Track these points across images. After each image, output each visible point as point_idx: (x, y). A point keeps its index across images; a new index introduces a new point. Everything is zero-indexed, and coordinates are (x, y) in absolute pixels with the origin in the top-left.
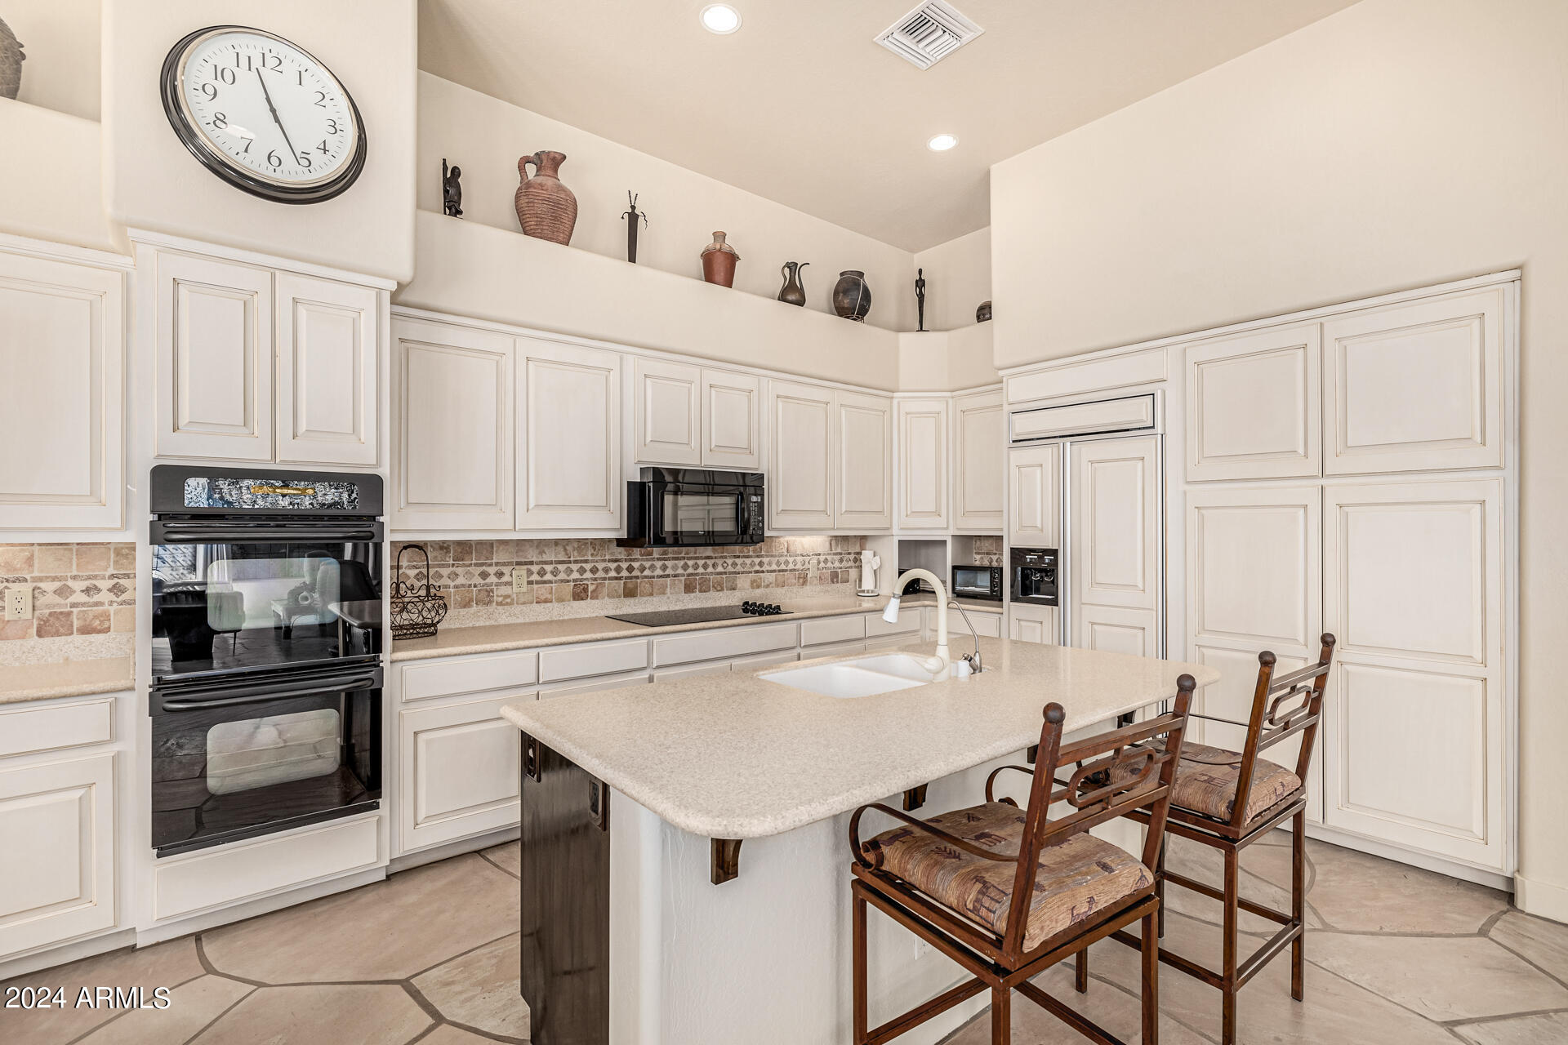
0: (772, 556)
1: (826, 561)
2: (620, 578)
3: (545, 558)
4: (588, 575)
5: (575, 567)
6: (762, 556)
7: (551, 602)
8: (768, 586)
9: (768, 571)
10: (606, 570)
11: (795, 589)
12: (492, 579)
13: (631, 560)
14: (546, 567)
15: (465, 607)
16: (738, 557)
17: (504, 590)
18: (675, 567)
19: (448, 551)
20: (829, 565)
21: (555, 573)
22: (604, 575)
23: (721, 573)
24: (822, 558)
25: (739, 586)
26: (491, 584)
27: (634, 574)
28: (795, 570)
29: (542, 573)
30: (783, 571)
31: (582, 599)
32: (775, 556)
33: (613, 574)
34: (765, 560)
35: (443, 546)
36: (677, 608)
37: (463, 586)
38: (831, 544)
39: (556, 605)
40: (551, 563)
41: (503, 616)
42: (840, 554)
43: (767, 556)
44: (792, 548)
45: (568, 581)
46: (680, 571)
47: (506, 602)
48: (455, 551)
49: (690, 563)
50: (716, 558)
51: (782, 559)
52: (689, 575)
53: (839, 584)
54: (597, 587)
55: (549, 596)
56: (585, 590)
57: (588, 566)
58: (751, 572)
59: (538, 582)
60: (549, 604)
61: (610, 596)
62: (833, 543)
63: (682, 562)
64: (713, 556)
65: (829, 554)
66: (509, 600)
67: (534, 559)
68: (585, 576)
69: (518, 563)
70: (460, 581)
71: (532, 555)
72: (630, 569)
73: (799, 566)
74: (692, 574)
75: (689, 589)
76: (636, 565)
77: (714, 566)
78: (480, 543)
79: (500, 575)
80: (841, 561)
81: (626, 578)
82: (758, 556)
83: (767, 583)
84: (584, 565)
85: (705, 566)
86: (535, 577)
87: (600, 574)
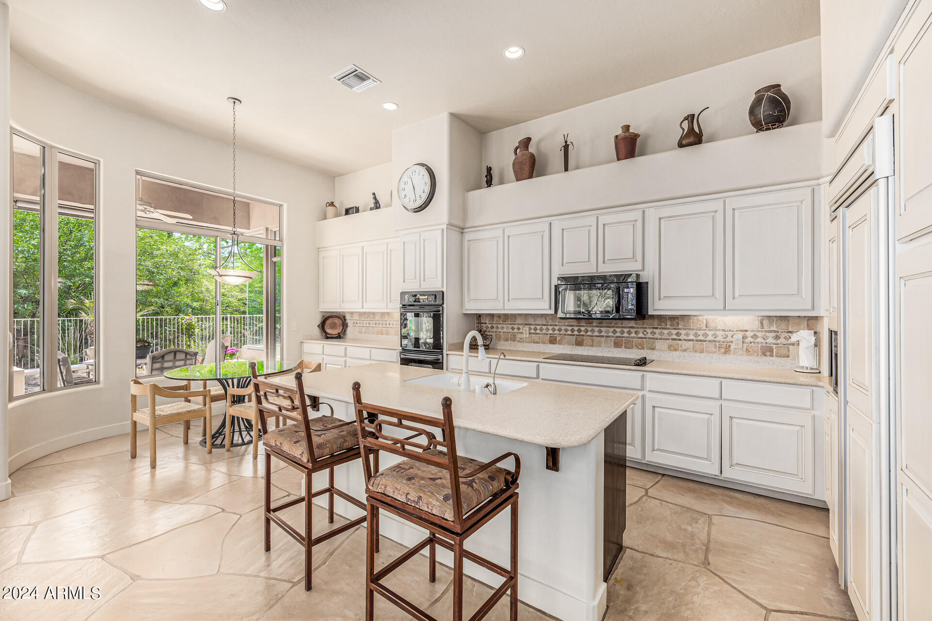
0: (689, 329)
1: (755, 337)
2: (573, 335)
3: (537, 323)
4: (556, 332)
5: (550, 328)
6: (679, 329)
7: (539, 343)
8: (685, 350)
9: (685, 340)
10: (566, 330)
11: (715, 356)
12: (516, 330)
13: (579, 326)
14: (537, 327)
15: (506, 341)
16: (657, 328)
17: (519, 336)
18: (607, 332)
19: (501, 318)
20: (760, 340)
21: (541, 330)
22: (564, 333)
23: (642, 338)
24: (749, 334)
25: (657, 347)
26: (515, 333)
27: (581, 333)
28: (714, 341)
29: (535, 329)
30: (701, 341)
31: (554, 344)
32: (693, 329)
33: (569, 332)
34: (683, 332)
35: (499, 316)
36: (608, 355)
37: (506, 332)
38: (762, 324)
39: (542, 345)
40: (539, 325)
41: (520, 347)
42: (775, 332)
43: (684, 329)
44: (711, 325)
45: (547, 334)
46: (611, 334)
47: (521, 341)
48: (503, 318)
49: (618, 330)
50: (637, 328)
51: (700, 333)
52: (617, 337)
53: (774, 358)
54: (561, 338)
55: (538, 340)
56: (555, 339)
57: (557, 328)
58: (669, 339)
59: (534, 334)
60: (538, 344)
61: (568, 344)
62: (766, 322)
63: (612, 329)
64: (636, 326)
65: (758, 331)
66: (522, 340)
67: (532, 323)
68: (555, 332)
69: (526, 324)
70: (505, 330)
71: (531, 321)
72: (579, 331)
73: (720, 338)
74: (619, 337)
75: (617, 345)
76: (582, 329)
77: (636, 333)
78: (512, 315)
79: (519, 329)
80: (777, 338)
81: (577, 335)
82: (675, 329)
83: (684, 347)
84: (555, 327)
85: (629, 333)
86: (532, 331)
87: (563, 332)
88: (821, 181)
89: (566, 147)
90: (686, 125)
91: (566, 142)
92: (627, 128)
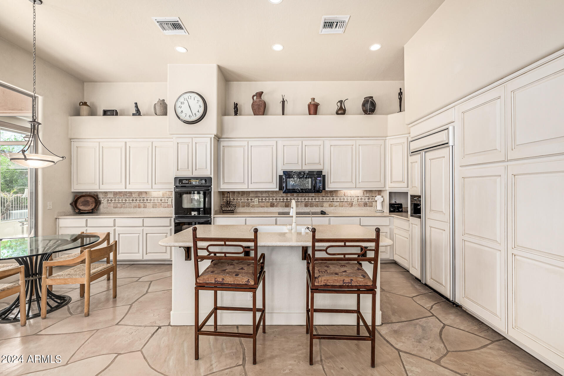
0: (338, 197)
1: (361, 199)
2: (284, 202)
3: (263, 196)
4: (275, 200)
5: (271, 198)
6: (333, 197)
7: (264, 207)
8: (336, 206)
9: (336, 202)
10: (280, 199)
11: (347, 208)
12: (250, 201)
13: (287, 197)
14: (263, 198)
15: (243, 207)
16: (324, 197)
17: (252, 204)
18: (301, 199)
19: (240, 194)
20: (363, 200)
21: (265, 200)
22: (279, 201)
23: (318, 202)
24: (360, 198)
25: (324, 206)
26: (250, 202)
27: (288, 201)
28: (347, 202)
29: (262, 199)
30: (342, 202)
31: (273, 207)
32: (339, 197)
33: (282, 200)
34: (335, 198)
35: (238, 192)
36: (302, 211)
37: (243, 202)
38: (364, 193)
39: (266, 208)
40: (264, 197)
41: (252, 210)
42: (368, 196)
43: (335, 197)
44: (346, 194)
45: (269, 202)
46: (303, 200)
47: (253, 206)
48: (241, 194)
49: (307, 198)
50: (316, 197)
51: (342, 198)
52: (306, 202)
53: (368, 208)
54: (277, 204)
55: (264, 206)
56: (274, 204)
57: (274, 198)
58: (329, 202)
59: (261, 202)
60: (264, 208)
61: (281, 207)
62: (365, 193)
63: (304, 198)
64: (315, 196)
65: (363, 197)
66: (254, 206)
67: (260, 196)
68: (274, 201)
69: (256, 197)
70: (242, 201)
71: (259, 195)
72: (287, 199)
73: (349, 200)
74: (307, 202)
75: (306, 206)
76: (289, 198)
77: (315, 199)
78: (247, 192)
79: (251, 200)
80: (369, 199)
81: (286, 202)
82: (332, 197)
83: (335, 205)
84: (273, 198)
85: (312, 199)
86: (260, 201)
87: (278, 200)
88: (387, 138)
89: (283, 102)
90: (339, 104)
91: (283, 99)
92: (313, 99)
